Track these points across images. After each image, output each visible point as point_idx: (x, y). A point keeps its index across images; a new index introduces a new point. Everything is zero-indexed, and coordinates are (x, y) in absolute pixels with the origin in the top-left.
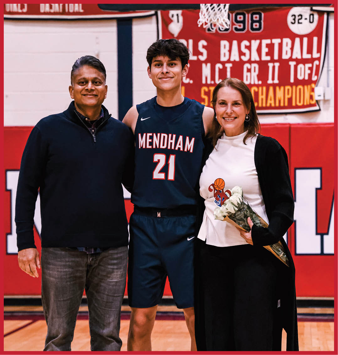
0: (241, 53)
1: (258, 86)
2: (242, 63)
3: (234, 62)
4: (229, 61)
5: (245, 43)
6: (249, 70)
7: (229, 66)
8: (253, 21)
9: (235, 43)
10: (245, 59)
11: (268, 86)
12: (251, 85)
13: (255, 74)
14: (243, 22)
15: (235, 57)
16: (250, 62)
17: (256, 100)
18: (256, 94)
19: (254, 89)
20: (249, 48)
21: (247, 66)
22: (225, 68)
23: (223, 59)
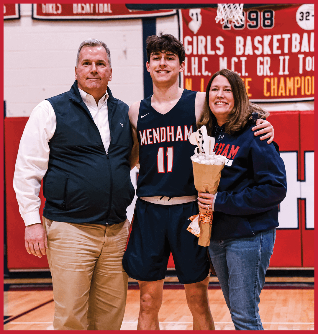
0: (254, 48)
1: (270, 77)
2: (255, 56)
3: (248, 56)
4: (243, 55)
5: (258, 38)
6: (262, 63)
7: (243, 59)
9: (249, 38)
10: (258, 52)
11: (279, 77)
12: (263, 77)
13: (267, 67)
14: (256, 19)
15: (249, 51)
16: (262, 55)
17: (269, 90)
18: (269, 84)
19: (266, 80)
20: (261, 43)
21: (260, 59)
22: (240, 62)
23: (238, 53)
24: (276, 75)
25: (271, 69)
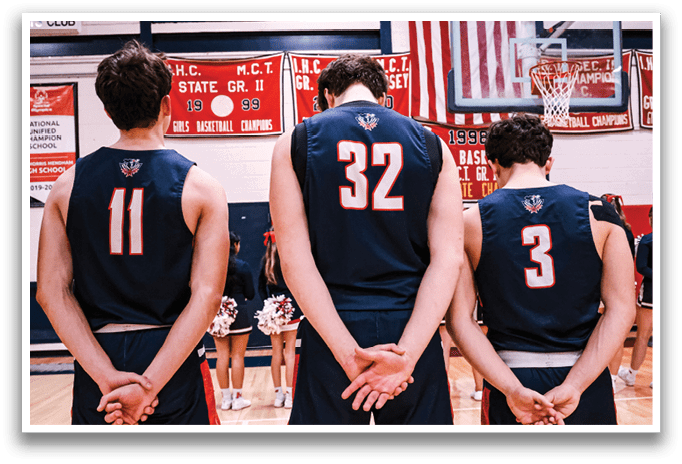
0: (474, 159)
1: (487, 182)
2: (475, 166)
3: (469, 166)
4: (466, 165)
5: (477, 152)
6: (480, 171)
7: (466, 168)
8: (482, 137)
9: (470, 152)
10: (477, 163)
11: (494, 182)
12: (481, 182)
13: (484, 174)
14: (475, 137)
15: (470, 162)
16: (480, 165)
17: (486, 192)
18: (486, 188)
19: (484, 185)
20: (479, 155)
21: (478, 168)
22: (463, 170)
23: (462, 163)
24: (491, 180)
25: (487, 176)
